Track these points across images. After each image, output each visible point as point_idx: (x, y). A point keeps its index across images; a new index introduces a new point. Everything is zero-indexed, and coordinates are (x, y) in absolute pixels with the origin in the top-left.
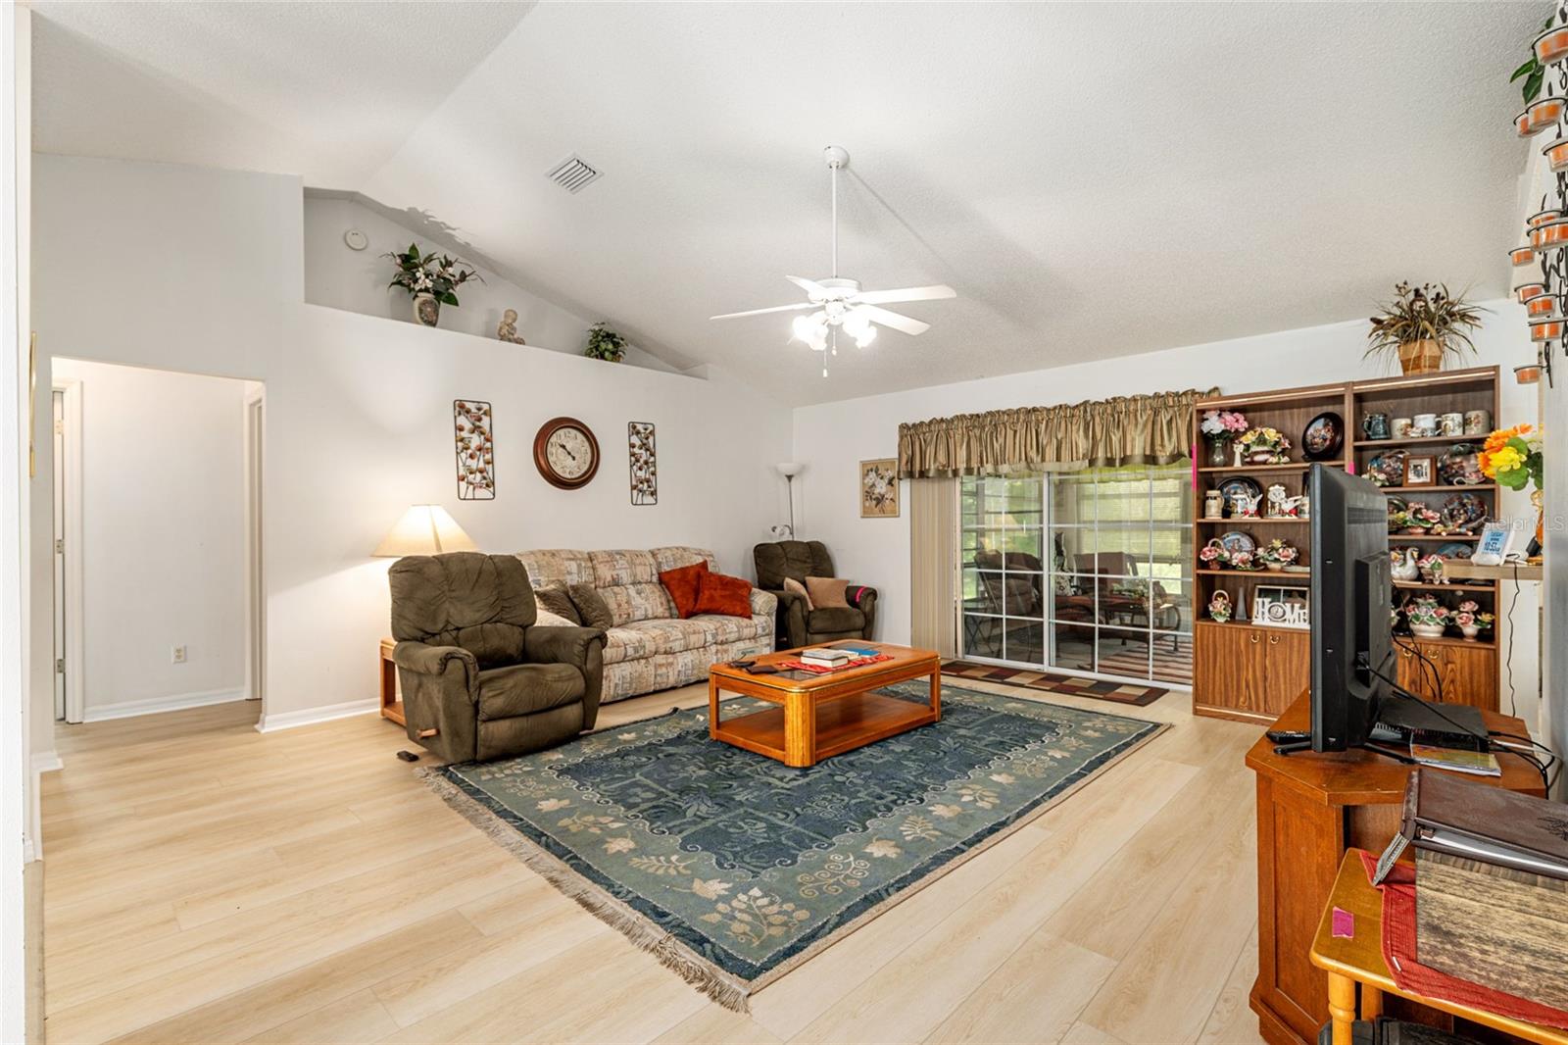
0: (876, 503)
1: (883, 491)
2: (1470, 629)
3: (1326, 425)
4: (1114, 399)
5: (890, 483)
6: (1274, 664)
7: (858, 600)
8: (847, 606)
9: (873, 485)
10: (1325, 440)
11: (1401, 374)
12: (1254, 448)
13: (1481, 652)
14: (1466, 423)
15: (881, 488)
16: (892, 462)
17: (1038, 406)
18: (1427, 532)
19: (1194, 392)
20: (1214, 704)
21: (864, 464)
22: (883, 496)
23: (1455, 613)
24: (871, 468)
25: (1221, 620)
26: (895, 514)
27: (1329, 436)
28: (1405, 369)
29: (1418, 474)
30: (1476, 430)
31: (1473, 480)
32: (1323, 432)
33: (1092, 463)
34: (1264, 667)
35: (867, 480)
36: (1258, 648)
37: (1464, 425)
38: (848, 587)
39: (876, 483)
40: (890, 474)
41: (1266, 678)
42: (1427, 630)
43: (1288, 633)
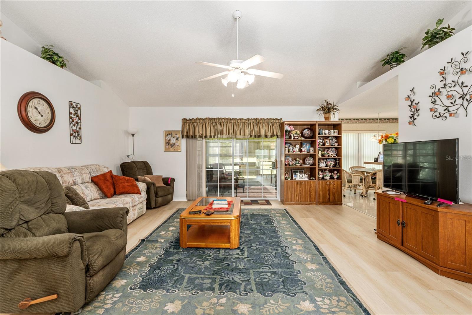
0: (169, 146)
1: (174, 142)
2: (336, 177)
3: (308, 131)
4: (256, 118)
5: (177, 139)
6: (302, 189)
7: (169, 183)
8: (164, 185)
9: (170, 140)
10: (308, 134)
11: (324, 120)
12: (295, 135)
13: (337, 182)
14: (334, 132)
16: (178, 132)
17: (234, 118)
18: (328, 156)
19: (277, 119)
20: (289, 202)
21: (165, 132)
22: (174, 144)
23: (332, 174)
24: (168, 134)
25: (289, 179)
26: (179, 150)
27: (309, 133)
28: (325, 119)
29: (327, 143)
30: (336, 134)
31: (336, 145)
32: (307, 132)
33: (251, 136)
34: (300, 190)
35: (167, 138)
36: (299, 186)
37: (334, 133)
38: (163, 178)
39: (171, 139)
40: (178, 136)
41: (300, 193)
42: (328, 178)
43: (305, 181)
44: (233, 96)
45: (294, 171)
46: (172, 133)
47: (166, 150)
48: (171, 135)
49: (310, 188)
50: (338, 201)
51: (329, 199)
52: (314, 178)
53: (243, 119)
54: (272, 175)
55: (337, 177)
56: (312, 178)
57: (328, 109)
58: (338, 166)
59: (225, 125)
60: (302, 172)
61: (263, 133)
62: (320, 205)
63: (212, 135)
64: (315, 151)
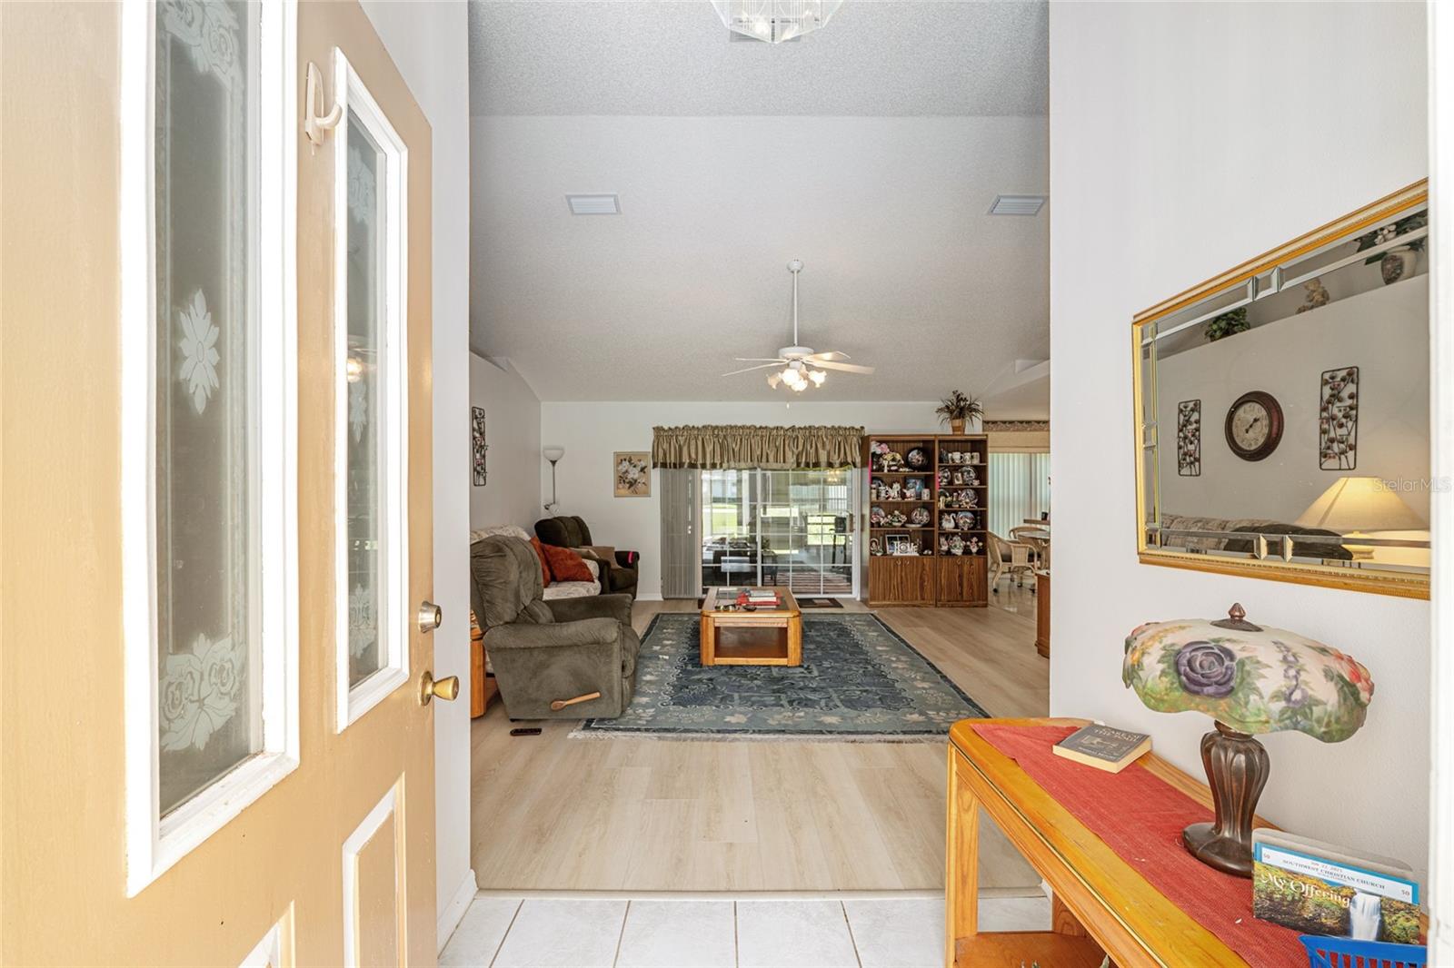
0: (629, 484)
1: (636, 476)
2: (974, 550)
3: (918, 454)
4: (810, 427)
5: (643, 470)
6: (906, 575)
7: (630, 561)
8: (620, 567)
9: (627, 471)
10: (919, 461)
11: (951, 433)
12: (891, 463)
13: (976, 561)
14: (972, 457)
15: (634, 474)
16: (645, 454)
17: (763, 426)
18: (960, 506)
19: (853, 428)
20: (878, 600)
21: (617, 455)
22: (636, 481)
23: (968, 543)
24: (622, 458)
25: (879, 554)
26: (647, 494)
27: (920, 459)
28: (954, 431)
29: (958, 480)
30: (976, 462)
31: (976, 483)
32: (917, 457)
33: (798, 464)
34: (902, 578)
35: (620, 467)
36: (899, 568)
37: (971, 459)
38: (616, 553)
39: (629, 470)
40: (643, 464)
41: (902, 583)
42: (958, 552)
43: (911, 558)
45: (888, 537)
46: (632, 458)
47: (619, 494)
48: (629, 462)
49: (922, 572)
50: (979, 599)
51: (961, 594)
52: (930, 552)
53: (782, 428)
55: (978, 551)
56: (926, 552)
57: (959, 409)
58: (979, 527)
59: (744, 442)
60: (906, 538)
61: (823, 458)
62: (943, 606)
63: (718, 462)
64: (932, 497)
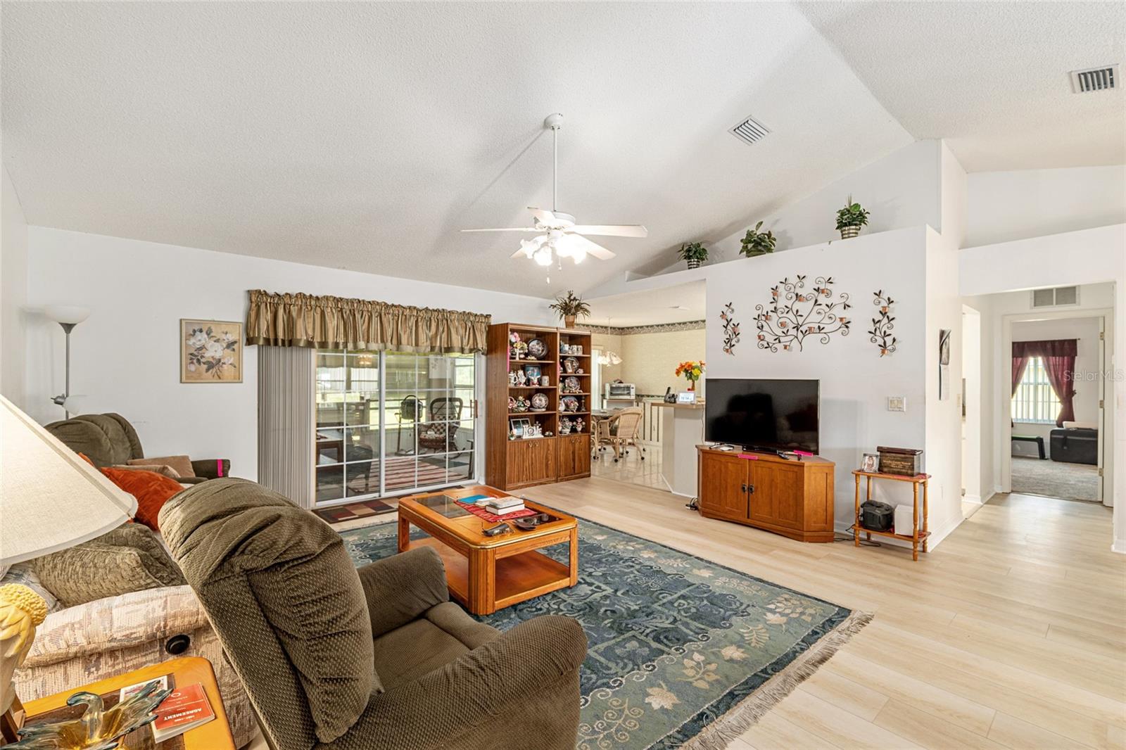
0: (207, 367)
1: (218, 356)
2: (579, 429)
3: (538, 344)
4: (443, 310)
5: (229, 346)
6: (535, 456)
9: (202, 347)
10: (539, 350)
11: (565, 327)
12: (521, 351)
13: (584, 437)
15: (214, 351)
16: (233, 324)
18: (570, 391)
19: (481, 315)
20: (514, 483)
21: (186, 323)
22: (218, 361)
23: (575, 423)
25: (513, 439)
26: (238, 379)
27: (541, 349)
28: (567, 326)
30: (580, 354)
31: (581, 372)
32: (537, 347)
33: (432, 349)
34: (532, 458)
35: (192, 341)
36: (530, 449)
37: (577, 350)
38: (192, 463)
39: (208, 346)
40: (231, 338)
41: (532, 463)
42: (567, 431)
43: (539, 440)
44: (548, 280)
45: (514, 422)
46: (213, 328)
47: (187, 378)
48: (208, 334)
49: (547, 453)
50: (585, 471)
51: (574, 468)
52: (551, 434)
53: (415, 308)
54: (400, 429)
55: (582, 429)
56: (547, 433)
57: (570, 308)
58: (583, 409)
59: (375, 320)
60: (527, 421)
61: (456, 342)
62: (562, 480)
63: (341, 340)
64: (553, 382)
